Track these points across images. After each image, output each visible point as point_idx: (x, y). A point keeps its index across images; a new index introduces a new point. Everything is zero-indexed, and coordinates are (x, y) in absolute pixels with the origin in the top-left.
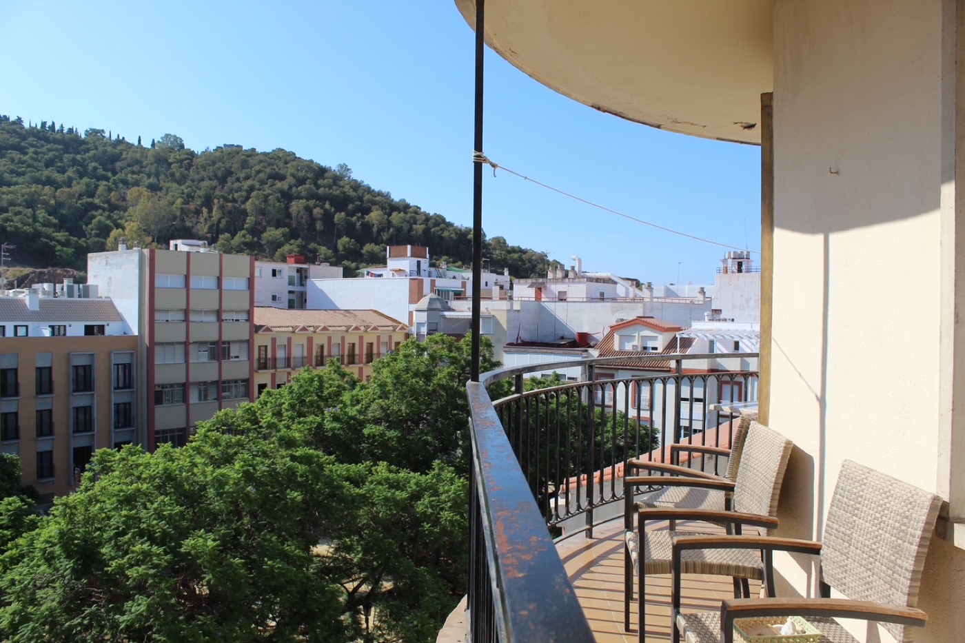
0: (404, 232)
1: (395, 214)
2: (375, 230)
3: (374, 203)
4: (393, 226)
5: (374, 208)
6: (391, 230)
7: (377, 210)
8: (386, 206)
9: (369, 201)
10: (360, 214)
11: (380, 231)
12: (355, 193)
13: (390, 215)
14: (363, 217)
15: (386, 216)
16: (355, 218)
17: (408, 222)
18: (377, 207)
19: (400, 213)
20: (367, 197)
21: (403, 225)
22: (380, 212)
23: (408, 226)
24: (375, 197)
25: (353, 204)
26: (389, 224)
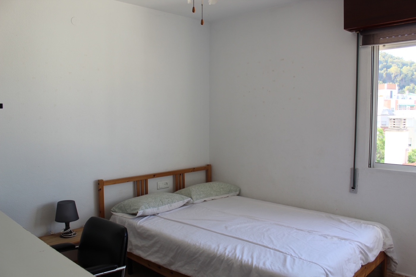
0: (409, 76)
1: (404, 67)
2: (393, 76)
3: (393, 63)
4: (403, 74)
5: (393, 65)
6: (402, 75)
7: (394, 66)
8: (400, 64)
9: (391, 62)
10: (385, 69)
11: (395, 76)
12: (384, 59)
13: (402, 68)
14: (387, 70)
15: (399, 69)
16: (383, 71)
17: (412, 71)
18: (395, 64)
19: (407, 66)
20: (390, 60)
21: (409, 72)
22: (396, 67)
23: (412, 73)
24: (394, 60)
25: (382, 64)
26: (401, 73)
